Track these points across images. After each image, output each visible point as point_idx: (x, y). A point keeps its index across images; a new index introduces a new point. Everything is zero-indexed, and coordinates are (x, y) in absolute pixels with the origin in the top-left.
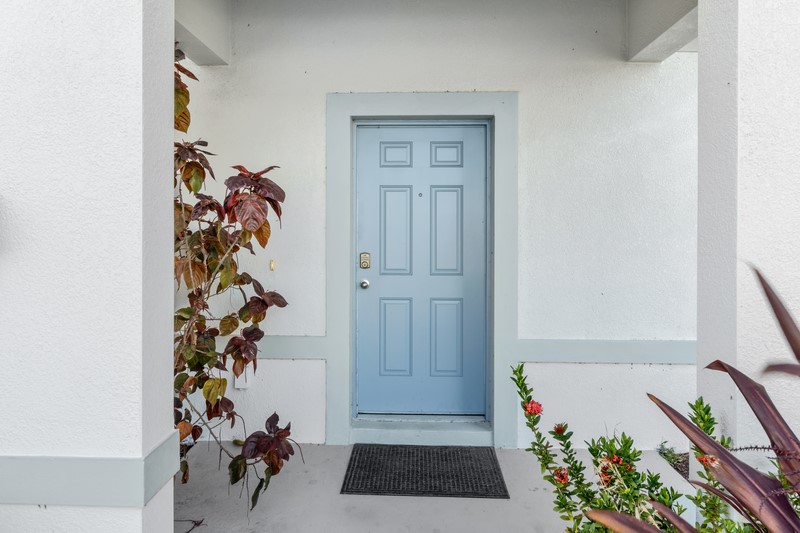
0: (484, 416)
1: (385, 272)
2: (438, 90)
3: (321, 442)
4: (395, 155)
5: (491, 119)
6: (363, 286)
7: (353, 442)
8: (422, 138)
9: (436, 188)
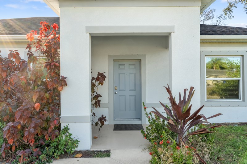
0: (140, 119)
1: (120, 90)
2: (130, 54)
3: (108, 124)
4: (121, 67)
5: (141, 60)
6: (115, 93)
7: (114, 124)
8: (127, 64)
9: (130, 73)
